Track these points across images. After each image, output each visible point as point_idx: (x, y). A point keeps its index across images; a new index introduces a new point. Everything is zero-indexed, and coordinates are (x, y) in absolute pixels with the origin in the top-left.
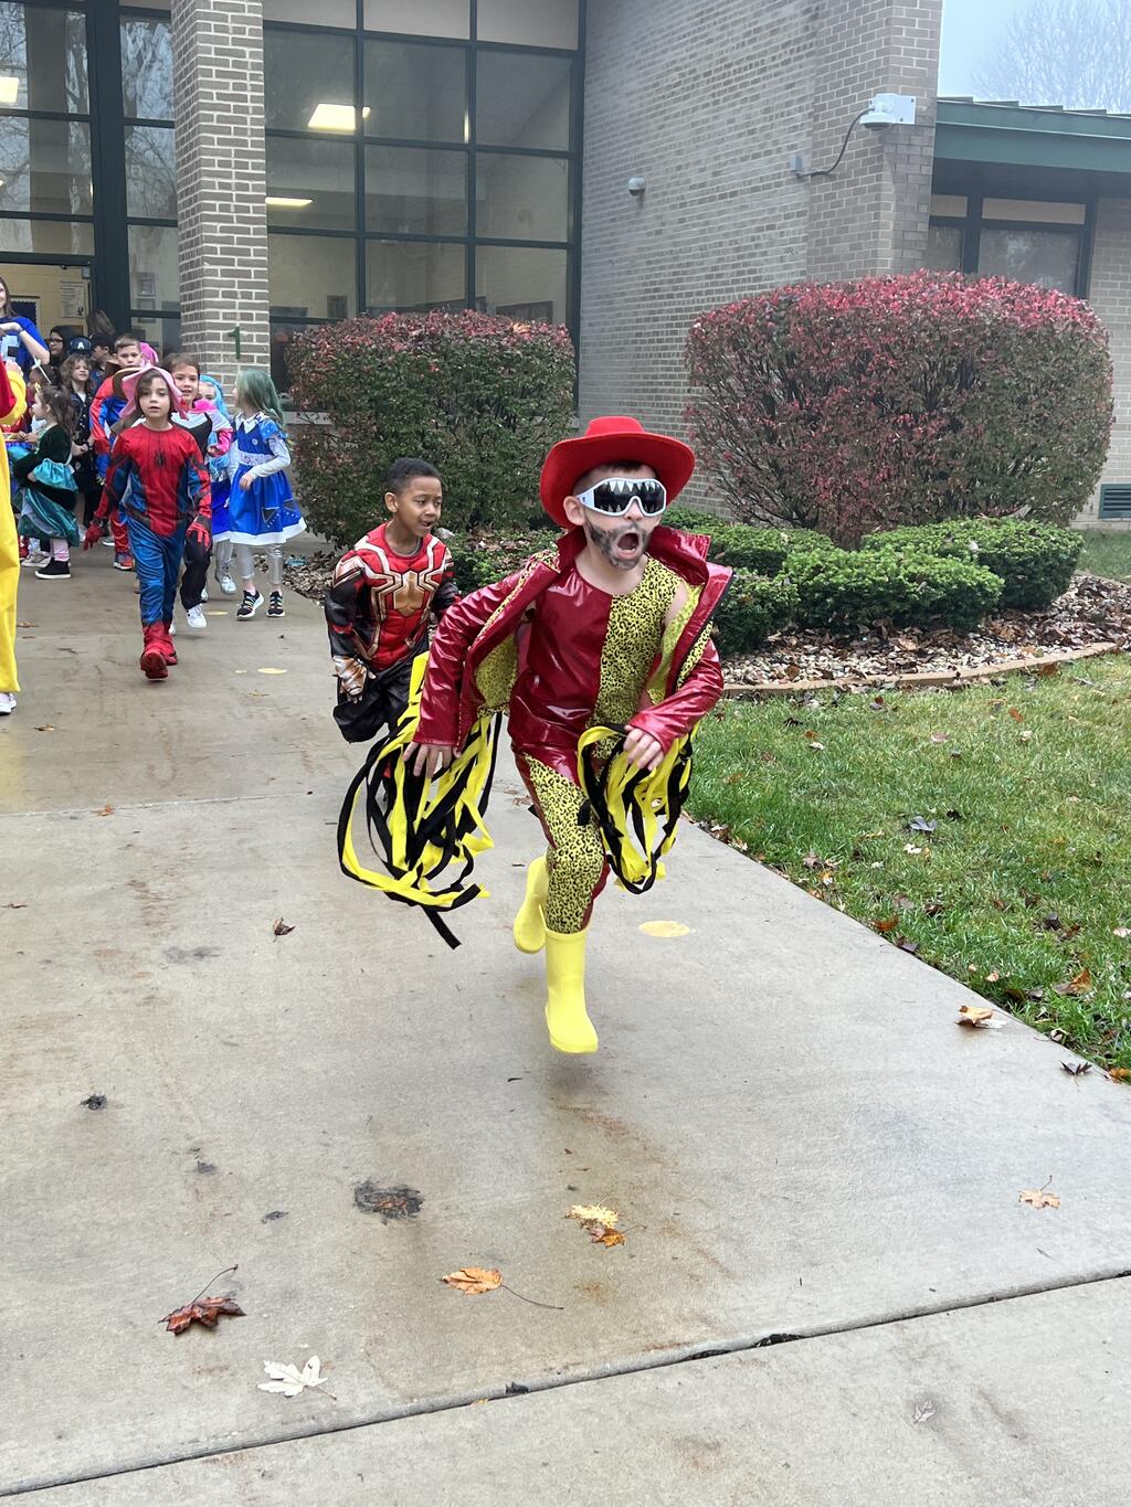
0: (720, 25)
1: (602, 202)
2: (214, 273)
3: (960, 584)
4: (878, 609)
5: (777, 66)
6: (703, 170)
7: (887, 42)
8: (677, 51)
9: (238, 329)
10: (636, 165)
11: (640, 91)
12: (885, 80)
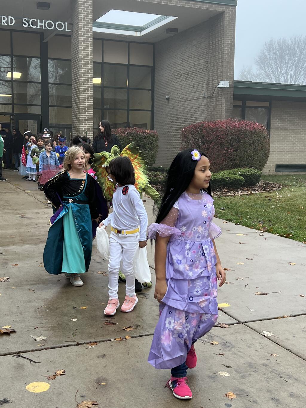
0: (186, 63)
1: (159, 101)
2: (82, 120)
3: (235, 179)
4: (220, 184)
5: (199, 73)
6: (183, 95)
7: (223, 70)
8: (177, 68)
9: (87, 132)
10: (167, 93)
11: (168, 76)
12: (222, 78)
